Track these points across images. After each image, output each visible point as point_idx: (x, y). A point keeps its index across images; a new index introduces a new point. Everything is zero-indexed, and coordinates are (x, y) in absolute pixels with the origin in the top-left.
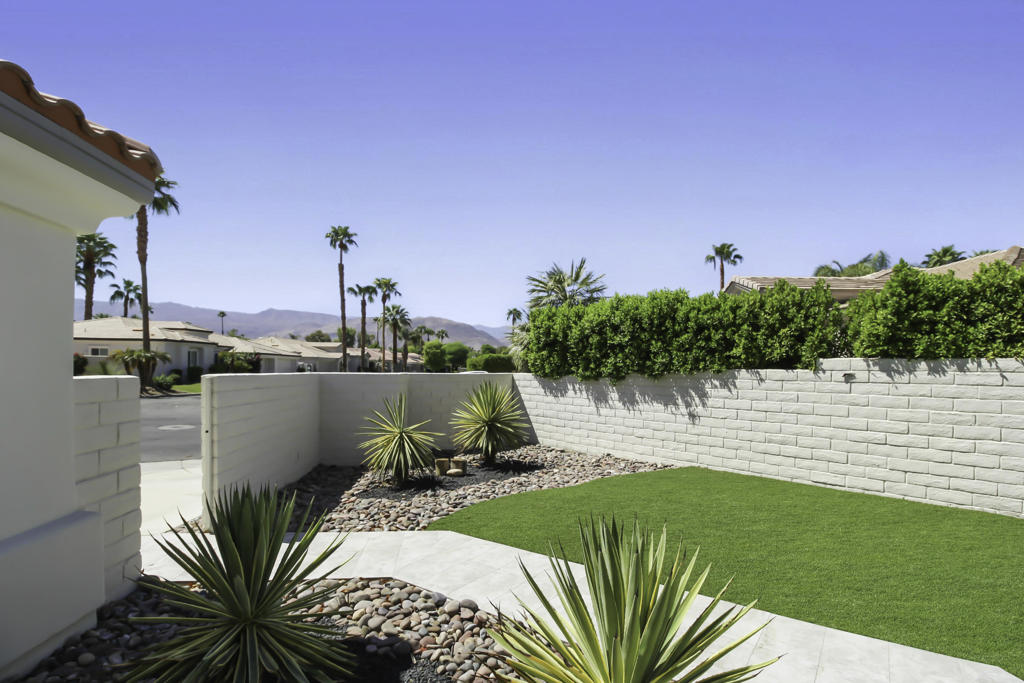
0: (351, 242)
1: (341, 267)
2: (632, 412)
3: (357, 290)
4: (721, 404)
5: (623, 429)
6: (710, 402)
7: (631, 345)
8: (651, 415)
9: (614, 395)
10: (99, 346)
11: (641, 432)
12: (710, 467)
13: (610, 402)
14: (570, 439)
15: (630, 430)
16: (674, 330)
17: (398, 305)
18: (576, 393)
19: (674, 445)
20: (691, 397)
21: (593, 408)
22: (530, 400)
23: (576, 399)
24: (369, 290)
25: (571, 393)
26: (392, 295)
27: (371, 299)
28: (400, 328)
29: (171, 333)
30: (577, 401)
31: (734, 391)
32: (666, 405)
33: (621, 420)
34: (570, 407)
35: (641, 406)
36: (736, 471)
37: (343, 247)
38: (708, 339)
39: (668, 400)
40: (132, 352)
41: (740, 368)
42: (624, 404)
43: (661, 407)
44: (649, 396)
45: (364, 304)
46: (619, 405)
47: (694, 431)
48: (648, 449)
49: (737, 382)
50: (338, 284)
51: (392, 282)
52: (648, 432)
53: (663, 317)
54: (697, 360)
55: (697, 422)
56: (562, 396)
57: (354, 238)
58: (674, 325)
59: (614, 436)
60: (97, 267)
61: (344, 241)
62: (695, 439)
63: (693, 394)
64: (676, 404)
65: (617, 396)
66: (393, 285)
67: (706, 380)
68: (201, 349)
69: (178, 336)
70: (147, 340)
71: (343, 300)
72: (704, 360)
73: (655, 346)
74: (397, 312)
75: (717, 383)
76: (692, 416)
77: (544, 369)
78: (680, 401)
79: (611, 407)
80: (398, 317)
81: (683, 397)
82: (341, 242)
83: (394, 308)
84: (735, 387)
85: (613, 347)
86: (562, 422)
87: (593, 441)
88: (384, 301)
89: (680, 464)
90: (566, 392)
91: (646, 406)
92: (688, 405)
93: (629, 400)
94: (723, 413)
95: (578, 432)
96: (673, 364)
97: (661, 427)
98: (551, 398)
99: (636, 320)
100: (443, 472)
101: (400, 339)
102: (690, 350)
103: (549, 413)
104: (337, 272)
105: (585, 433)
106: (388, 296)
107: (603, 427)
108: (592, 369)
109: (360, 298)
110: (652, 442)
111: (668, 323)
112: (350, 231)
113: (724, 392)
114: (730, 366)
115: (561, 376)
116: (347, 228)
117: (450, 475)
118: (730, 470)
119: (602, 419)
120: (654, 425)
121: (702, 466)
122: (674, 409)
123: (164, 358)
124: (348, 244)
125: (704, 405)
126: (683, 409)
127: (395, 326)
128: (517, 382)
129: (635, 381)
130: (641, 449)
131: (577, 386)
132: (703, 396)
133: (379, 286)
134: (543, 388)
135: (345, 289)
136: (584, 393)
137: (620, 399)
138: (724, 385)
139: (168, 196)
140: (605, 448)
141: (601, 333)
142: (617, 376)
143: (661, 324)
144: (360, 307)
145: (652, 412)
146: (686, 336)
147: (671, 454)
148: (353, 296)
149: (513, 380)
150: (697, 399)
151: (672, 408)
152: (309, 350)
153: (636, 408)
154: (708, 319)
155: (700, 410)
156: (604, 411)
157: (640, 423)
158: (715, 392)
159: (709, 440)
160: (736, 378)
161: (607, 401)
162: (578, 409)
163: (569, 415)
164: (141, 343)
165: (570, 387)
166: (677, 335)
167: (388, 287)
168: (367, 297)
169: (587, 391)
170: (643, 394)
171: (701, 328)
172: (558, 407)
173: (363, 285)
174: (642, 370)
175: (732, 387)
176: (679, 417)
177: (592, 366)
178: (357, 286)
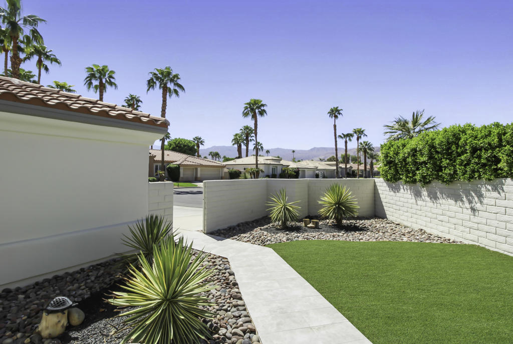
0: (339, 114)
1: (335, 126)
2: (435, 204)
3: (343, 136)
4: (493, 203)
5: (430, 214)
6: (485, 201)
7: (430, 163)
8: (447, 207)
9: (425, 193)
10: (246, 167)
11: (441, 218)
12: (487, 247)
13: (423, 197)
14: (403, 217)
15: (435, 216)
16: (457, 152)
17: (366, 141)
18: (404, 191)
19: (462, 228)
20: (472, 196)
21: (413, 201)
22: (383, 194)
23: (405, 194)
24: (349, 136)
25: (402, 190)
26: (362, 136)
27: (350, 140)
28: (368, 153)
29: (267, 161)
30: (405, 196)
31: (503, 194)
32: (456, 201)
33: (429, 209)
34: (402, 199)
35: (441, 201)
36: (506, 253)
37: (336, 117)
38: (479, 157)
39: (457, 198)
40: (252, 169)
41: (506, 177)
42: (431, 199)
43: (452, 202)
44: (445, 194)
45: (346, 142)
46: (428, 199)
47: (476, 221)
48: (446, 229)
49: (504, 187)
50: (334, 134)
51: (362, 129)
52: (446, 218)
53: (449, 144)
54: (473, 171)
55: (477, 214)
56: (398, 192)
57: (341, 112)
58: (457, 149)
59: (425, 219)
60: (250, 138)
61: (336, 114)
62: (476, 226)
63: (473, 194)
64: (462, 201)
65: (427, 194)
66: (362, 132)
67: (482, 185)
68: (277, 167)
69: (269, 162)
70: (257, 164)
71: (336, 142)
72: (478, 171)
73: (445, 162)
74: (366, 145)
75: (490, 188)
76: (473, 210)
77: (387, 177)
78: (465, 199)
79: (423, 201)
80: (367, 147)
81: (467, 197)
82: (335, 115)
83: (364, 142)
84: (503, 191)
85: (421, 164)
86: (398, 208)
87: (414, 220)
88: (358, 139)
89: (466, 242)
90: (400, 190)
91: (444, 200)
92: (470, 202)
93: (433, 197)
94: (495, 209)
95: (406, 214)
96: (457, 175)
97: (453, 215)
98: (392, 193)
99: (432, 146)
100: (306, 226)
101: (368, 158)
102: (468, 164)
103: (392, 202)
104: (333, 129)
105: (410, 215)
106: (360, 137)
107: (418, 212)
108: (411, 177)
109: (345, 140)
110: (448, 225)
111: (454, 147)
112: (339, 108)
113: (495, 194)
114: (497, 176)
115: (396, 181)
116: (338, 107)
117: (308, 227)
118: (502, 252)
119: (419, 207)
120: (448, 213)
121: (481, 245)
122: (461, 204)
123: (262, 171)
124: (338, 115)
125: (481, 202)
126: (467, 205)
127: (365, 152)
128: (377, 183)
129: (437, 185)
130: (441, 228)
131: (405, 187)
132: (480, 196)
133: (355, 132)
134: (389, 187)
135: (337, 136)
136: (409, 191)
137: (429, 196)
138: (495, 189)
139: (264, 110)
140: (421, 225)
141: (414, 155)
142: (425, 181)
143: (449, 148)
144: (344, 144)
145: (447, 205)
146: (465, 155)
147: (461, 235)
148: (341, 139)
149: (375, 183)
150: (476, 199)
151: (460, 203)
152: (322, 166)
153: (438, 202)
154: (481, 143)
155: (478, 206)
156: (420, 202)
157: (440, 212)
158: (489, 195)
159: (486, 228)
160: (504, 185)
161: (421, 197)
162: (406, 200)
163: (401, 204)
164: (255, 165)
165: (401, 187)
166: (459, 155)
167: (360, 133)
168: (348, 139)
169: (410, 190)
170: (441, 193)
171: (474, 150)
172: (395, 198)
173: (345, 134)
174: (438, 177)
175: (501, 191)
176: (465, 210)
177: (411, 175)
178: (343, 134)
